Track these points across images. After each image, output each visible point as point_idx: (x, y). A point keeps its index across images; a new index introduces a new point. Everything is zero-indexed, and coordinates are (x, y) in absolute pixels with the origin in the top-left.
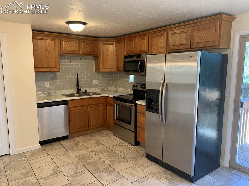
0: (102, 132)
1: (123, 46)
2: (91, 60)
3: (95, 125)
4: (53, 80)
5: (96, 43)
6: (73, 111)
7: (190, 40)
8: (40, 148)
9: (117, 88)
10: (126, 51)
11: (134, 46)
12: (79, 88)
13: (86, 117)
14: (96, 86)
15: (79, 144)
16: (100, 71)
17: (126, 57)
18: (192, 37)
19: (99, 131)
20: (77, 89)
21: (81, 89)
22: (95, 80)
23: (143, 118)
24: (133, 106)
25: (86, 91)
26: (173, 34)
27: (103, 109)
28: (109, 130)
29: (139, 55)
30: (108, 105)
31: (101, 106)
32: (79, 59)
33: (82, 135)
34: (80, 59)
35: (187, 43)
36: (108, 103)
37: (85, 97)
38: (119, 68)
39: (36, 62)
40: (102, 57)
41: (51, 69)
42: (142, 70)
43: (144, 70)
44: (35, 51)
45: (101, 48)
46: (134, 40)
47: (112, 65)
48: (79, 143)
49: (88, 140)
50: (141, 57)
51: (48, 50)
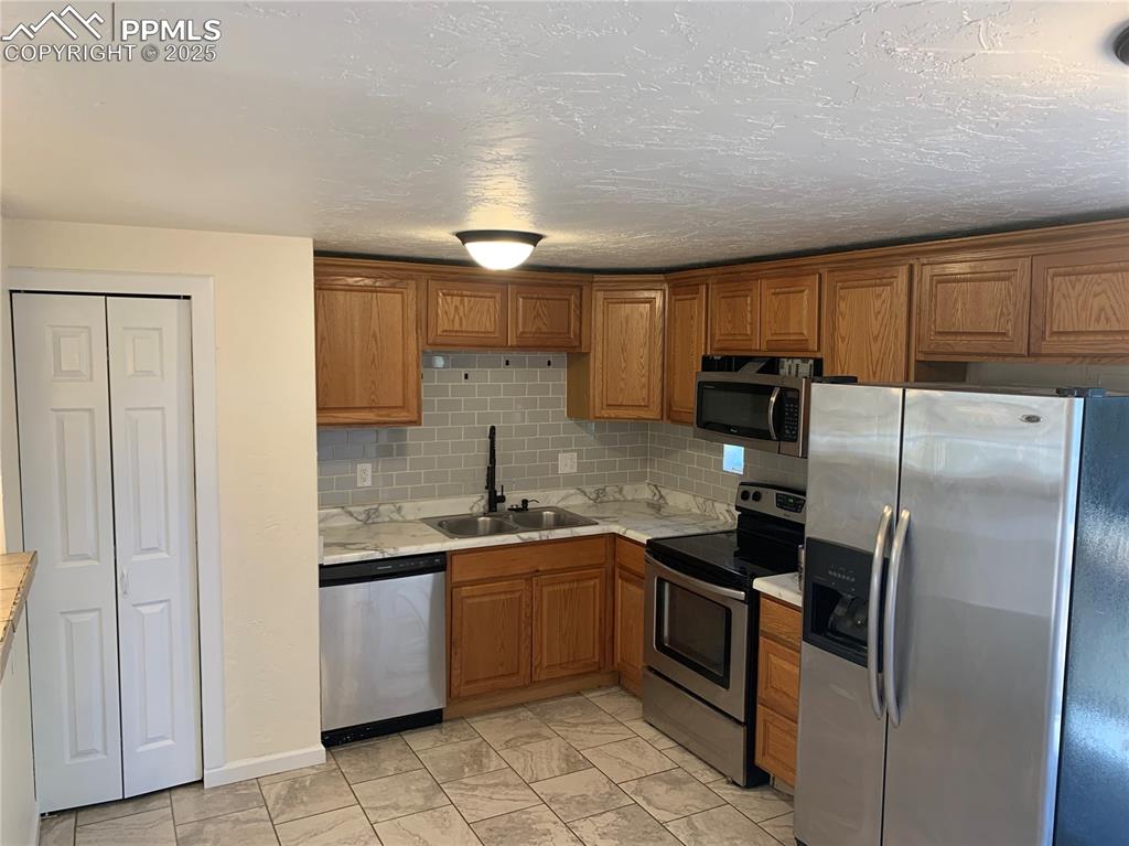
0: (590, 696)
1: (700, 313)
2: (551, 368)
3: (561, 664)
4: (391, 455)
5: (578, 295)
6: (470, 601)
7: (1026, 318)
8: (324, 761)
9: (664, 492)
10: (712, 336)
11: (749, 315)
12: (496, 492)
13: (523, 626)
14: (570, 481)
15: (488, 756)
16: (591, 417)
17: (708, 364)
18: (1036, 305)
19: (579, 693)
20: (486, 496)
21: (505, 493)
22: (564, 451)
23: (787, 666)
24: (742, 601)
25: (525, 502)
26: (939, 282)
27: (598, 593)
28: (622, 692)
29: (773, 358)
30: (620, 577)
31: (591, 579)
32: (503, 363)
33: (500, 709)
34: (507, 363)
35: (1009, 327)
36: (622, 567)
37: (521, 539)
38: (674, 409)
39: (326, 384)
40: (599, 355)
41: (383, 412)
42: (787, 432)
43: (797, 434)
44: (323, 339)
45: (600, 317)
46: (750, 290)
47: (645, 392)
48: (487, 752)
49: (529, 736)
50: (781, 371)
51: (374, 336)
